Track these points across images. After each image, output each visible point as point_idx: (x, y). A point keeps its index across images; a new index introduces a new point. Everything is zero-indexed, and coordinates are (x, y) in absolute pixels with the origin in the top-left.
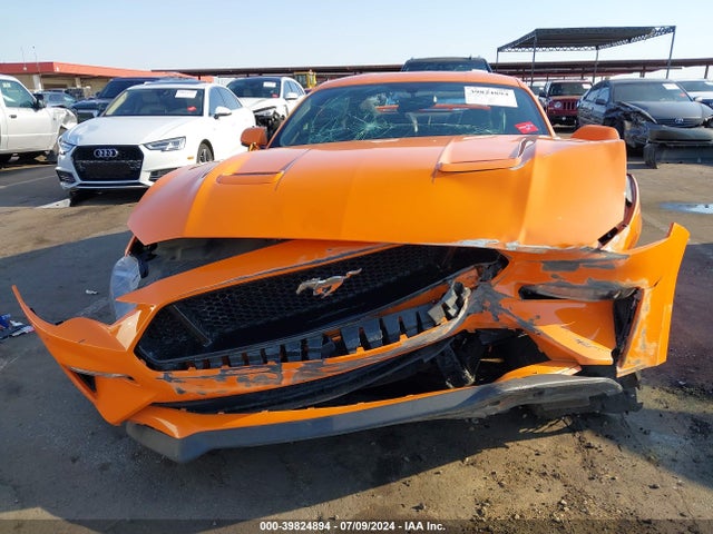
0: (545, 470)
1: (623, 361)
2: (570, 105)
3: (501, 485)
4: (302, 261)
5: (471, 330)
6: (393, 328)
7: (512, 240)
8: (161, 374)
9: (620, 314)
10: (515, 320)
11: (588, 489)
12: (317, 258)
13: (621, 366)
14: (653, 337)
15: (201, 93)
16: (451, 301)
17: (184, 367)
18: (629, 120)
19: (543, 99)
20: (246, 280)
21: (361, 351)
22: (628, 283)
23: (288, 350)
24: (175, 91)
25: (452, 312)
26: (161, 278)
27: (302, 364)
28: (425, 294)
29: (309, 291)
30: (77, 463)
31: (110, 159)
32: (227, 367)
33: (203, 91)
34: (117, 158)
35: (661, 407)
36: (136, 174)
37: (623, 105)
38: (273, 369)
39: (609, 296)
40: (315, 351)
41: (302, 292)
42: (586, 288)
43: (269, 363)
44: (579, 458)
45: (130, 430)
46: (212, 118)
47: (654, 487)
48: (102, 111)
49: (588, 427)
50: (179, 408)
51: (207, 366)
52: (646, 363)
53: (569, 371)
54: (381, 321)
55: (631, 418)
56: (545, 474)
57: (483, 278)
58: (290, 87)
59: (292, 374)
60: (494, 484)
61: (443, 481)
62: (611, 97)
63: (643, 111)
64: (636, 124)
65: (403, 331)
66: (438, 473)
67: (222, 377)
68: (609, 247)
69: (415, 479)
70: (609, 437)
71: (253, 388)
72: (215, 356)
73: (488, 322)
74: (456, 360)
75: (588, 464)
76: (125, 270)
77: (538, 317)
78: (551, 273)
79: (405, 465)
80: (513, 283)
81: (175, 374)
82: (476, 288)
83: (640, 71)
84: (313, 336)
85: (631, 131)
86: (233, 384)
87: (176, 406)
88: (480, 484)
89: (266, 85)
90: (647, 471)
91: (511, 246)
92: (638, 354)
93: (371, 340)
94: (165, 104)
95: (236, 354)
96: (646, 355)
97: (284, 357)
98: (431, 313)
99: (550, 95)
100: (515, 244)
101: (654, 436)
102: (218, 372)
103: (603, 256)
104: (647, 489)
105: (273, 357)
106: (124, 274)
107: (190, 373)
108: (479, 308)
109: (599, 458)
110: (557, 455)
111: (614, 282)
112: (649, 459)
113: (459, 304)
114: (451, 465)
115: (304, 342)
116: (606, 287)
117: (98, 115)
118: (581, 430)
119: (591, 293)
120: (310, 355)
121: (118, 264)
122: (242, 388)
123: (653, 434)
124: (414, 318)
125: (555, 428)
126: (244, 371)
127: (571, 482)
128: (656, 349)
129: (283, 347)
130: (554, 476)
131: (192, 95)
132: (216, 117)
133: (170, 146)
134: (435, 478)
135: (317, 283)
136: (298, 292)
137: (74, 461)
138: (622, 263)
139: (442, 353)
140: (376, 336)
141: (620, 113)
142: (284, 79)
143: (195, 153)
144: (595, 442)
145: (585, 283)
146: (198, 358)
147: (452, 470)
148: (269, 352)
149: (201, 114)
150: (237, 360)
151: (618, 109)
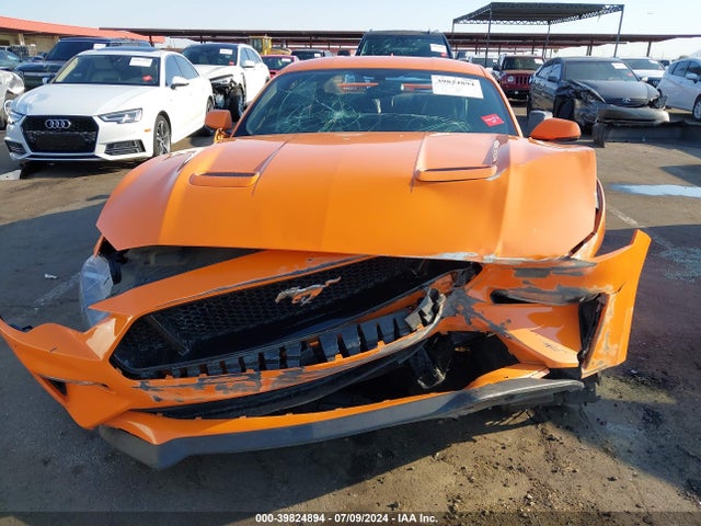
0: (511, 464)
1: (587, 363)
2: (523, 79)
3: (471, 481)
4: (282, 272)
5: (444, 332)
6: (371, 334)
7: (490, 253)
8: (138, 383)
9: (586, 318)
10: (488, 325)
11: (551, 482)
12: (297, 268)
13: (585, 368)
14: (615, 339)
15: (157, 61)
16: (427, 308)
17: (161, 375)
18: (580, 98)
19: (497, 73)
20: (225, 292)
21: (339, 358)
22: (594, 289)
23: (266, 358)
24: (129, 58)
25: (428, 318)
26: (136, 286)
27: (281, 372)
28: (402, 300)
29: (288, 299)
30: (50, 466)
31: (63, 130)
32: (204, 375)
33: (159, 59)
34: (71, 129)
35: (615, 397)
36: (91, 146)
37: (574, 84)
38: (252, 377)
39: (576, 300)
40: (293, 358)
41: (281, 300)
42: (555, 293)
43: (248, 372)
44: (542, 451)
45: (103, 433)
46: (169, 88)
47: (612, 479)
48: (52, 77)
49: (549, 418)
50: (155, 413)
51: (184, 374)
52: (608, 363)
53: (538, 375)
54: (359, 328)
55: (588, 409)
56: (511, 468)
57: (457, 284)
58: (247, 55)
59: (270, 381)
60: (464, 480)
61: (416, 478)
62: (563, 76)
63: (593, 90)
64: (586, 102)
65: (381, 338)
66: (410, 469)
67: (200, 385)
68: (577, 256)
69: (389, 476)
70: (568, 429)
71: (231, 395)
72: (194, 365)
73: (460, 325)
74: (428, 359)
75: (551, 457)
76: (95, 271)
77: (509, 321)
78: (522, 279)
79: (379, 462)
80: (485, 288)
81: (152, 383)
82: (450, 293)
83: (588, 45)
84: (291, 343)
85: (581, 110)
86: (211, 391)
87: (153, 412)
88: (451, 480)
89: (222, 51)
90: (605, 463)
91: (488, 259)
92: (601, 356)
93: (349, 346)
94: (119, 72)
95: (215, 362)
96: (608, 355)
97: (263, 365)
98: (408, 320)
99: (503, 69)
100: (492, 257)
101: (610, 427)
102: (196, 380)
103: (573, 264)
104: (606, 482)
105: (251, 365)
106: (93, 276)
107: (168, 381)
108: (453, 311)
109: (560, 450)
110: (522, 448)
111: (582, 288)
112: (606, 451)
113: (435, 310)
114: (422, 460)
115: (283, 349)
116: (573, 293)
117: (48, 82)
118: (543, 422)
119: (560, 297)
120: (289, 362)
121: (87, 264)
122: (220, 395)
123: (608, 425)
124: (391, 324)
125: (519, 420)
126: (223, 380)
127: (535, 475)
128: (618, 350)
129: (261, 355)
130: (520, 470)
131: (148, 63)
132: (173, 87)
133: (127, 118)
134: (408, 475)
135: (297, 293)
136: (277, 300)
137: (46, 463)
138: (590, 270)
139: (416, 355)
140: (353, 343)
141: (571, 91)
142: (241, 46)
143: (152, 126)
144: (556, 434)
145: (555, 289)
146: (176, 367)
147: (423, 465)
148: (247, 359)
149: (158, 84)
150: (215, 368)
151: (569, 87)
